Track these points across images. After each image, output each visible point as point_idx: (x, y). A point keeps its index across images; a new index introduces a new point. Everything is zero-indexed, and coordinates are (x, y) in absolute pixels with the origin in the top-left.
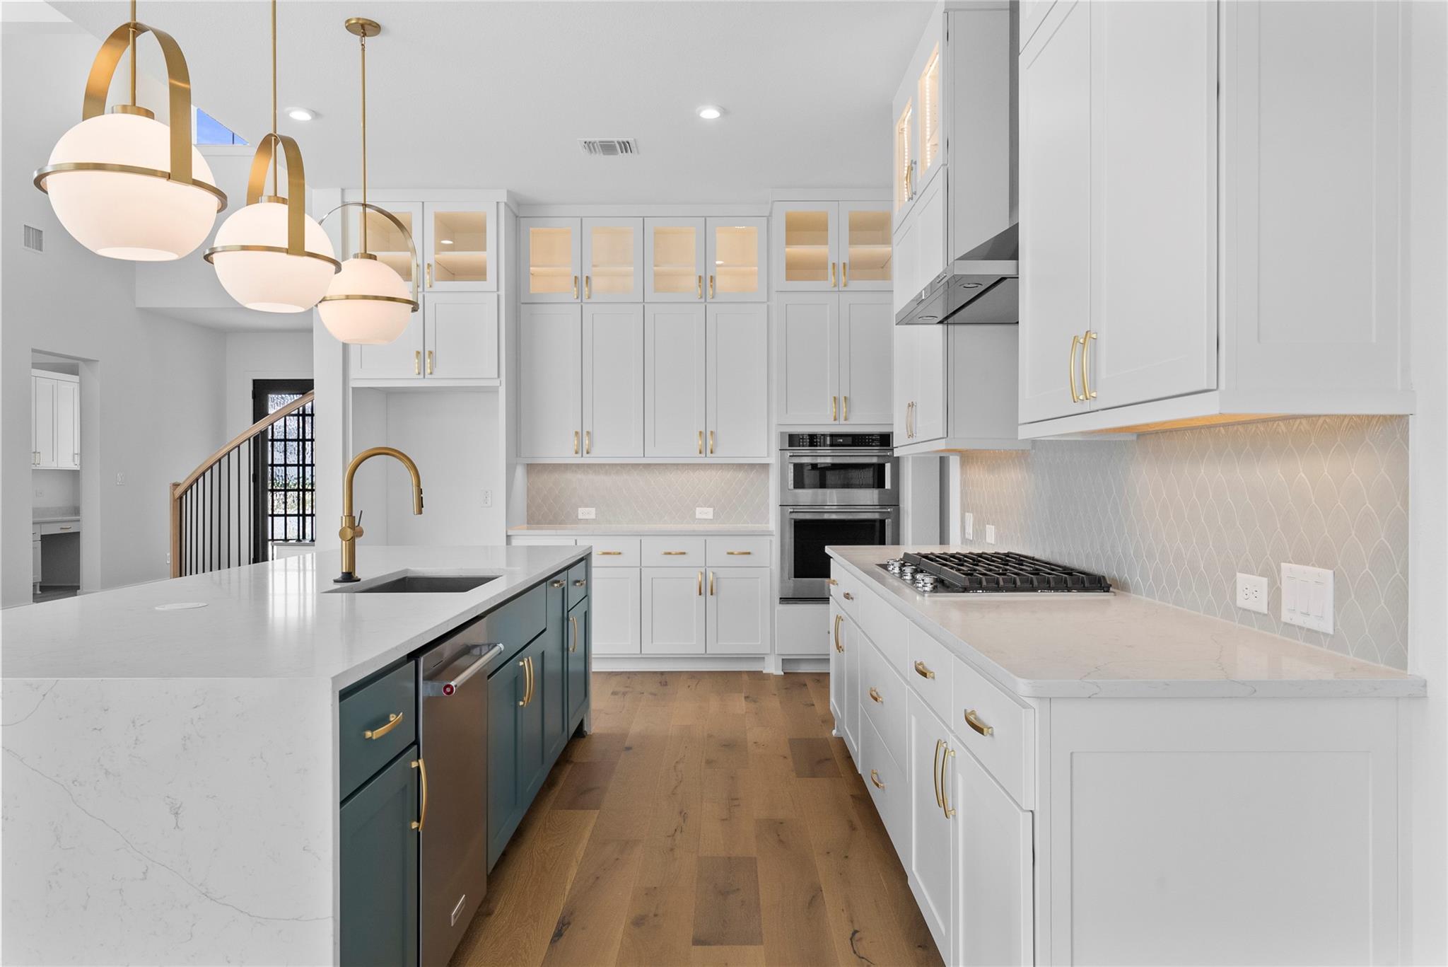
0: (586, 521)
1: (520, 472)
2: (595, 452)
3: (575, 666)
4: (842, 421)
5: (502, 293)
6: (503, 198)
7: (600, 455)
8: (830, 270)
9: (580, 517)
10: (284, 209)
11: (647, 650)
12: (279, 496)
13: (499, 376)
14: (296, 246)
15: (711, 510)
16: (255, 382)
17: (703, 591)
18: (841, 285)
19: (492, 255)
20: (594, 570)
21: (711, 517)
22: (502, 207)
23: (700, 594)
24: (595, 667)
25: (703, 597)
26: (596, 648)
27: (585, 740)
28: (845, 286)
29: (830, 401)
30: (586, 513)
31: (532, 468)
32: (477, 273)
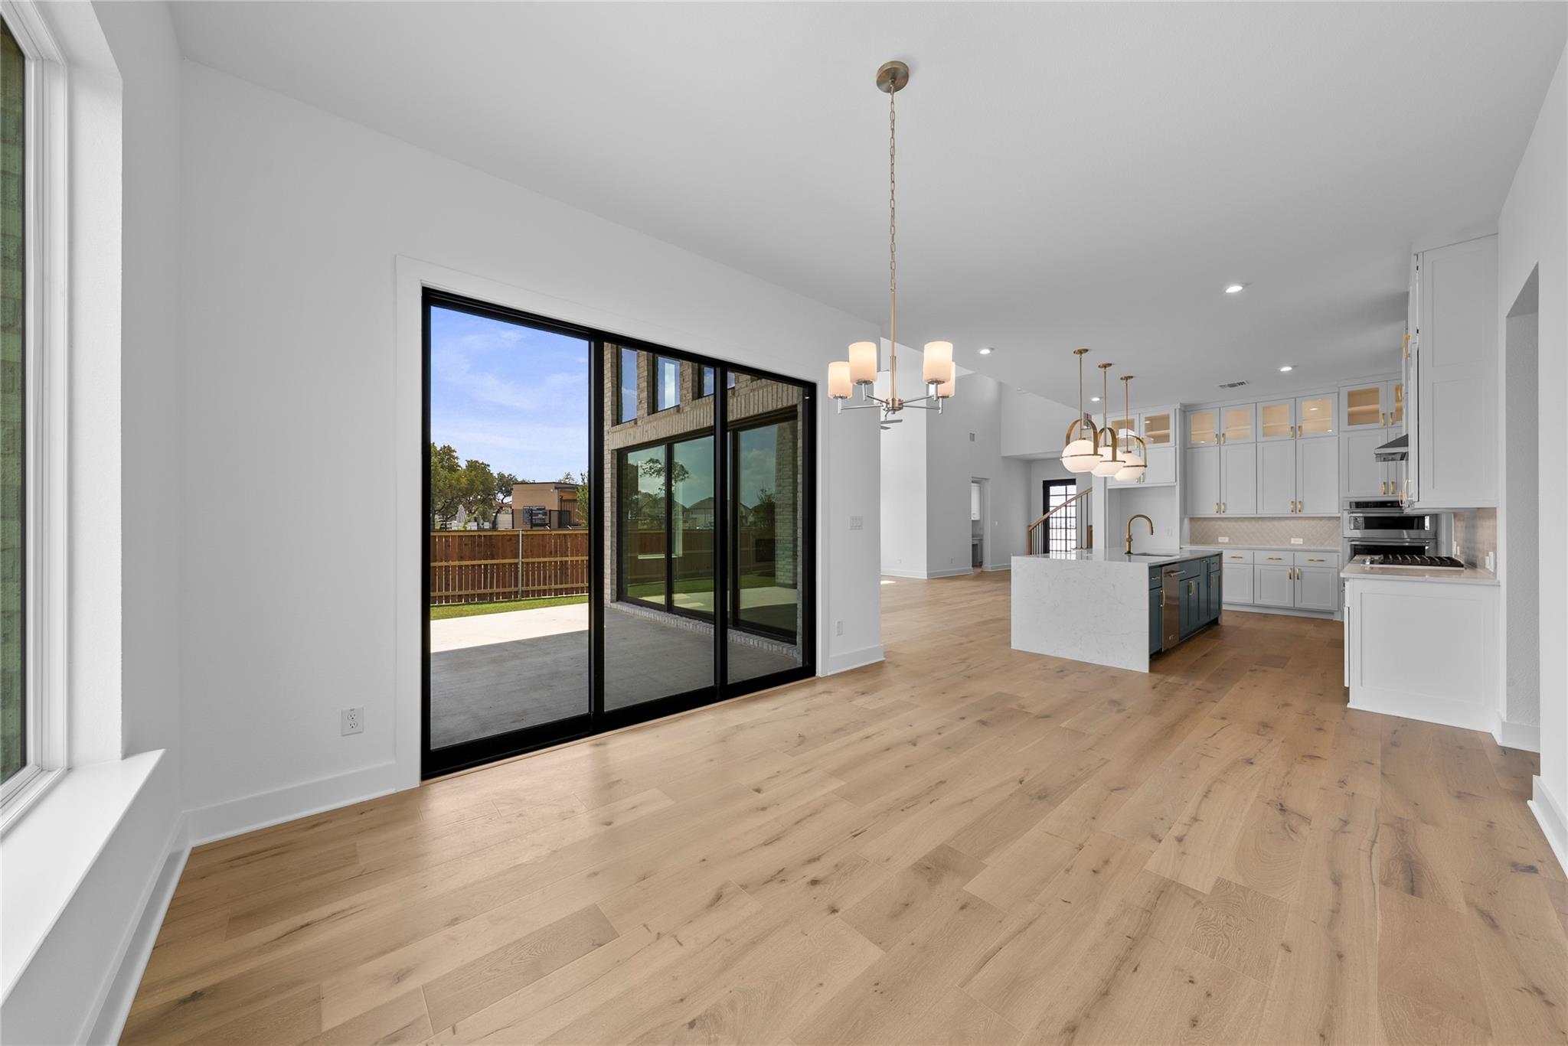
0: (1223, 543)
1: (1186, 521)
2: (1227, 512)
3: (1214, 596)
4: (1390, 494)
5: (1178, 447)
6: (1178, 406)
7: (1230, 513)
8: (1381, 416)
9: (1220, 541)
10: (1111, 448)
11: (1258, 602)
12: (1054, 531)
13: (1176, 480)
14: (1114, 459)
15: (1302, 540)
16: (1044, 481)
17: (1292, 577)
18: (1390, 425)
19: (1173, 430)
20: (1224, 565)
21: (1302, 543)
22: (1177, 411)
23: (1290, 578)
24: (1224, 607)
25: (1292, 581)
26: (1225, 598)
27: (1218, 627)
28: (1393, 424)
29: (1381, 484)
30: (1221, 539)
31: (1192, 519)
32: (1165, 438)
